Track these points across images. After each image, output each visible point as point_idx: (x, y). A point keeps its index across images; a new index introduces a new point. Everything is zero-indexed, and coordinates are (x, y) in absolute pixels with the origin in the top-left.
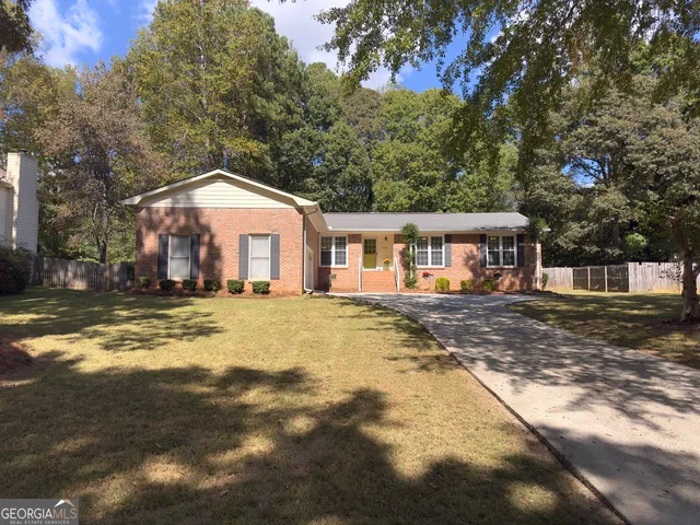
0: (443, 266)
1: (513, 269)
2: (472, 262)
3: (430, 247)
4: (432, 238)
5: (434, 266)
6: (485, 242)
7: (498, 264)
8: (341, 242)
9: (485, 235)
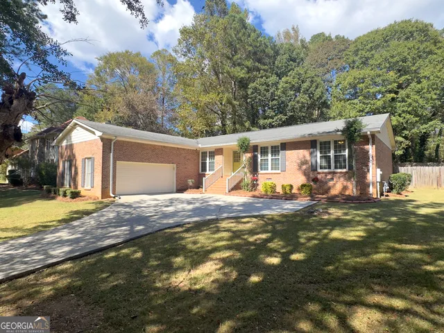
0: (279, 171)
1: (346, 172)
2: (304, 167)
3: (270, 155)
4: (272, 147)
5: (274, 171)
6: (316, 147)
7: (330, 168)
8: (213, 154)
9: (315, 141)
